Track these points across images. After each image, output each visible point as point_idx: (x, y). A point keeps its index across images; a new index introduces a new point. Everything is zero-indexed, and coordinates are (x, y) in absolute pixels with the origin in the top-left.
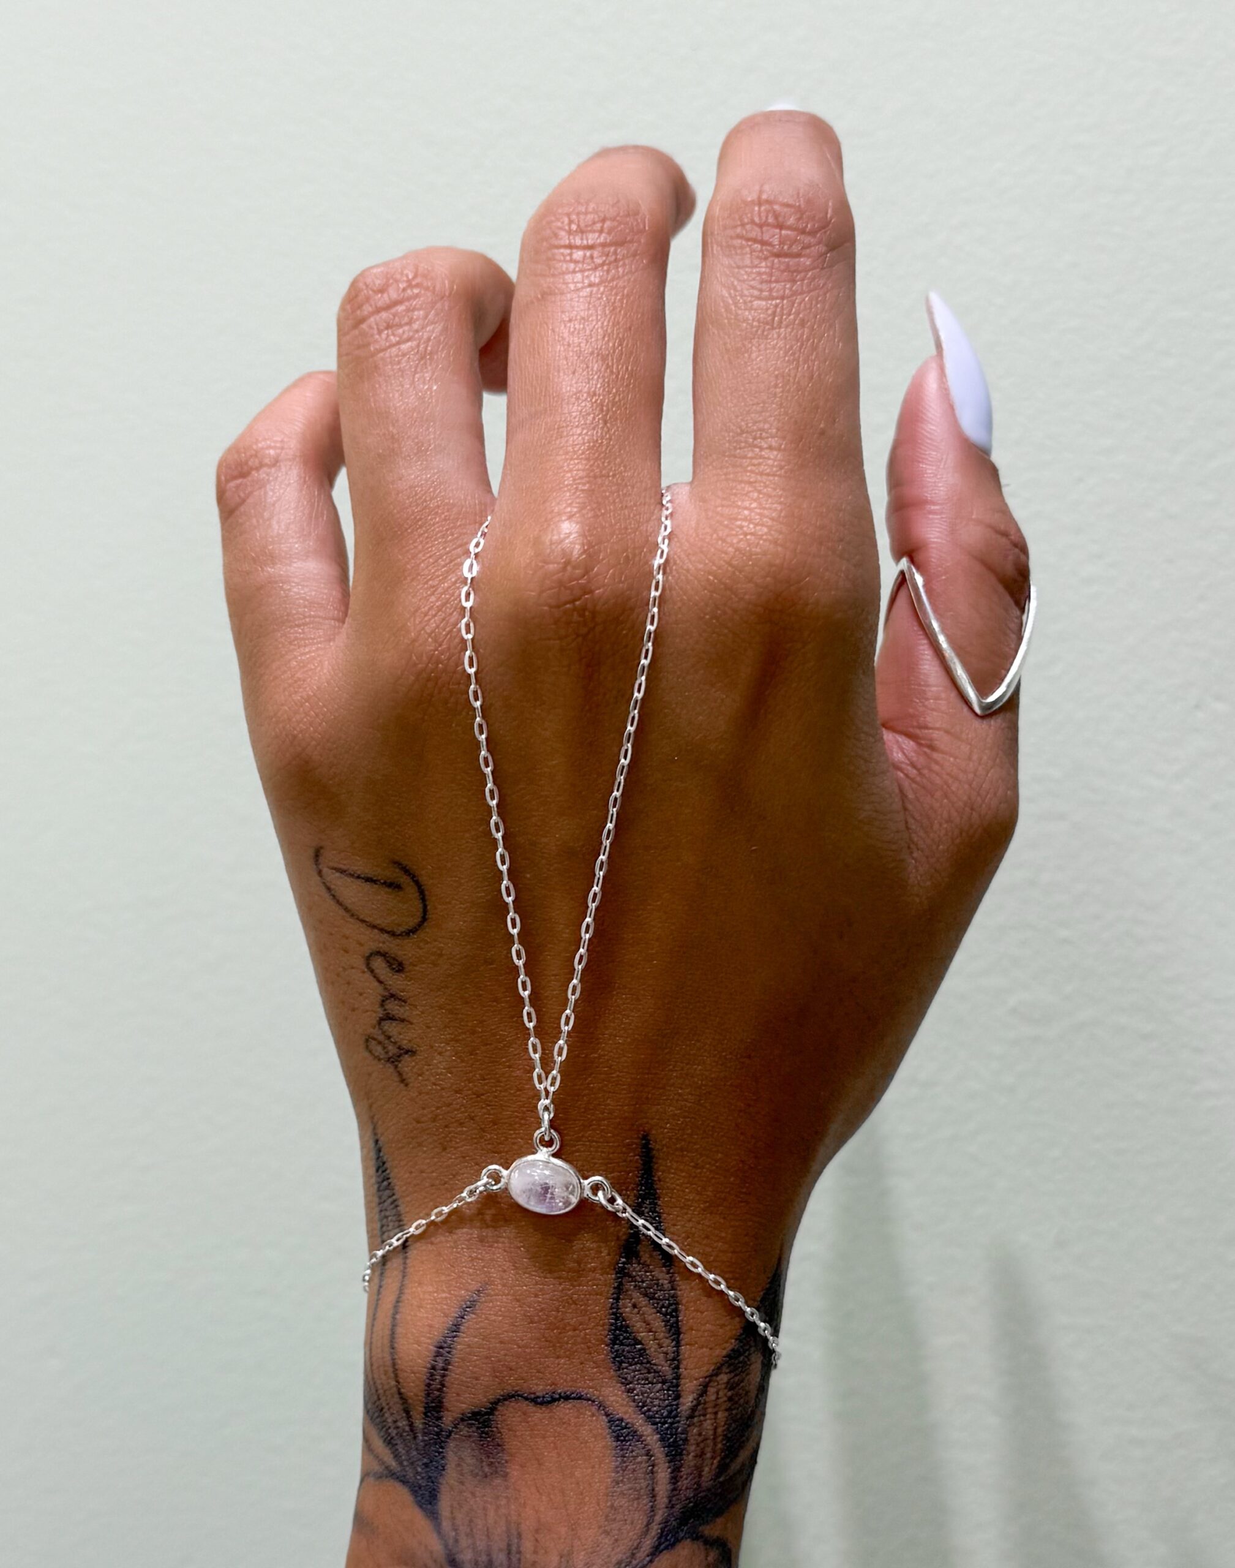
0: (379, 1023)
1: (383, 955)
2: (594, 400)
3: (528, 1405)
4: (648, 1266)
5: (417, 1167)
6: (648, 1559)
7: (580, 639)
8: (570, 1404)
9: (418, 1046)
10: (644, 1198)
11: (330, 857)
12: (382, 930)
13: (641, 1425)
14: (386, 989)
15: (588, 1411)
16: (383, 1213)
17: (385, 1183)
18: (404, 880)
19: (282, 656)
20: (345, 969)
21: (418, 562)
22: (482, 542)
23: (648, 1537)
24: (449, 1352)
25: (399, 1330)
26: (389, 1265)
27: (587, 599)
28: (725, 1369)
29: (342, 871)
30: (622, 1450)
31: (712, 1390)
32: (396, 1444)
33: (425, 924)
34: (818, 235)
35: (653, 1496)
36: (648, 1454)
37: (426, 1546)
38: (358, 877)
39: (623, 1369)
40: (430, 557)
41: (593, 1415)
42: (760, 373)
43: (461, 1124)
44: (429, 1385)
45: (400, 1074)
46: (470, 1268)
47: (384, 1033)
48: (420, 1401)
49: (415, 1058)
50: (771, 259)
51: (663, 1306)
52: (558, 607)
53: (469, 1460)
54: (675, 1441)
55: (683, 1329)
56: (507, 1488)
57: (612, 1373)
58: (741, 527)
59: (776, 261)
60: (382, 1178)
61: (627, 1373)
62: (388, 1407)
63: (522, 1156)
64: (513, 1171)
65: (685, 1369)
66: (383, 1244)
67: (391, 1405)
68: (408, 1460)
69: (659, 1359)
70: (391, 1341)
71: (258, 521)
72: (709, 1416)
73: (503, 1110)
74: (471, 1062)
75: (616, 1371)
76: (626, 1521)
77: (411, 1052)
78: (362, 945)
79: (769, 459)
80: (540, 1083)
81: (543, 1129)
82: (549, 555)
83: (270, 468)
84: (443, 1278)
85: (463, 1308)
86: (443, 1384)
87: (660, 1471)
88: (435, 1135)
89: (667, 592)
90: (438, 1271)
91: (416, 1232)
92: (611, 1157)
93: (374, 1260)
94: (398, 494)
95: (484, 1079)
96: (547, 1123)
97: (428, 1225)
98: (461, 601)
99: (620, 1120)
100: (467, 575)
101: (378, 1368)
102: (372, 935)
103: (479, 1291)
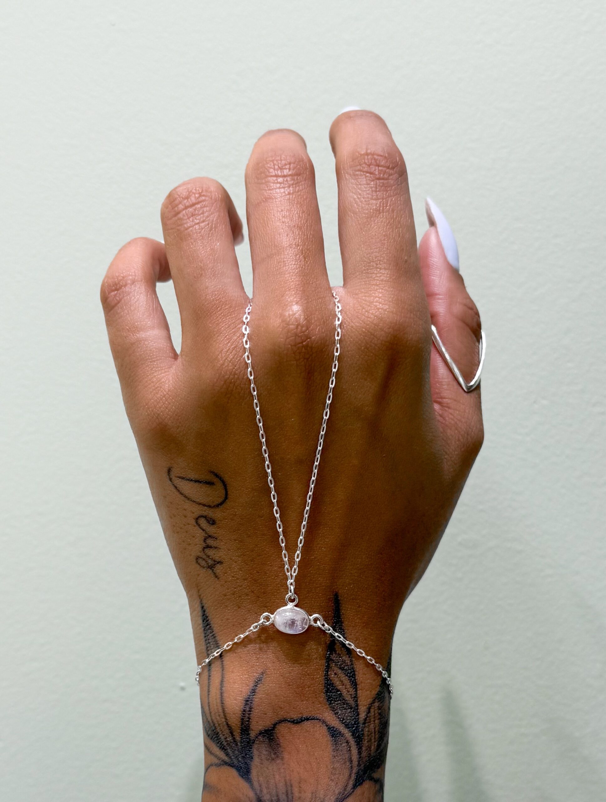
0: (203, 550)
1: (205, 517)
2: (298, 248)
3: (290, 724)
4: (340, 655)
5: (225, 617)
6: (352, 790)
7: (305, 360)
8: (309, 722)
9: (224, 559)
10: (336, 623)
11: (176, 472)
12: (204, 505)
13: (343, 729)
14: (206, 533)
15: (318, 725)
16: (207, 642)
17: (208, 627)
18: (215, 480)
20: (185, 525)
21: (220, 327)
22: (249, 317)
23: (351, 780)
24: (251, 703)
25: (225, 695)
26: (213, 665)
27: (309, 341)
28: (378, 700)
29: (183, 478)
30: (335, 741)
31: (372, 710)
32: (227, 749)
33: (227, 500)
34: (395, 170)
35: (351, 761)
36: (347, 742)
37: (246, 795)
38: (192, 480)
39: (332, 704)
40: (226, 325)
41: (320, 726)
42: (377, 234)
43: (247, 595)
44: (242, 719)
45: (215, 574)
46: (257, 663)
47: (205, 555)
48: (238, 727)
49: (222, 565)
50: (375, 181)
51: (348, 673)
53: (264, 752)
54: (359, 735)
55: (358, 683)
56: (284, 764)
57: (327, 706)
58: (376, 306)
59: (378, 181)
60: (206, 624)
61: (334, 706)
62: (221, 732)
63: (280, 608)
64: (276, 615)
65: (361, 701)
66: (208, 656)
67: (223, 731)
68: (234, 756)
69: (348, 698)
70: (221, 700)
71: (128, 311)
72: (372, 722)
73: (268, 586)
74: (251, 565)
75: (329, 705)
76: (340, 774)
77: (220, 563)
78: (193, 513)
79: (384, 274)
80: (288, 572)
81: (290, 594)
82: (289, 321)
83: (131, 285)
84: (244, 668)
85: (256, 682)
86: (249, 718)
87: (353, 749)
88: (234, 601)
89: (343, 337)
90: (241, 666)
91: (227, 649)
92: (321, 604)
93: (204, 664)
94: (206, 295)
95: (258, 573)
96: (292, 591)
97: (233, 644)
98: (243, 345)
99: (325, 587)
100: (245, 332)
101: (215, 714)
102: (199, 508)
103: (262, 674)
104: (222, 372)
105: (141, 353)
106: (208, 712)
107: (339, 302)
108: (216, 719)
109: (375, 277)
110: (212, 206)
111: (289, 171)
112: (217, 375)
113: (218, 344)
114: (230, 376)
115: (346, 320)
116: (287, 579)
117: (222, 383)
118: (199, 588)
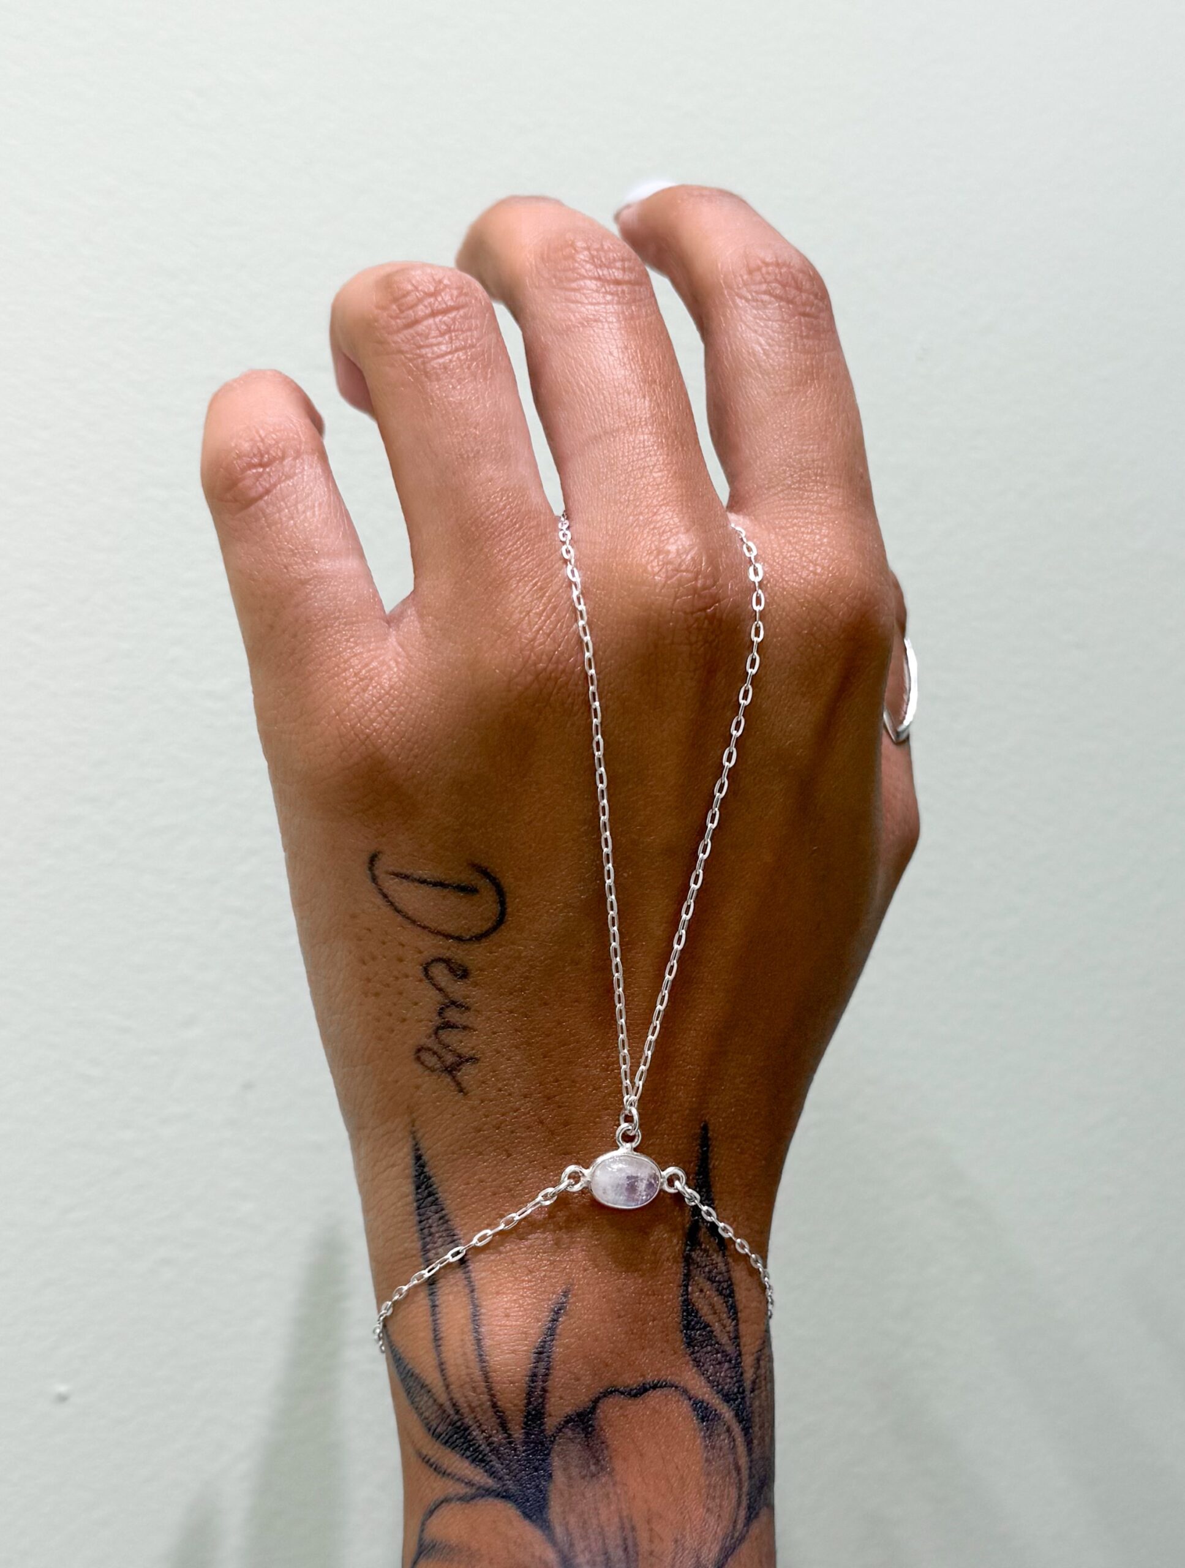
0: (436, 1033)
1: (447, 961)
3: (624, 1399)
4: (708, 1251)
5: (475, 1177)
6: (744, 1530)
7: (706, 646)
8: (657, 1393)
9: (482, 1053)
10: (701, 1186)
11: (385, 864)
12: (448, 936)
13: (719, 1404)
14: (446, 996)
15: (674, 1397)
16: (426, 1231)
17: (430, 1199)
18: (483, 884)
19: (340, 653)
20: (397, 978)
23: (741, 1509)
24: (548, 1356)
25: (487, 1342)
26: (442, 1283)
27: (718, 607)
28: (767, 1343)
29: (404, 877)
30: (708, 1430)
31: (762, 1363)
32: (491, 1461)
33: (503, 927)
35: (738, 1469)
36: (729, 1430)
37: (540, 1558)
38: (423, 882)
39: (696, 1353)
41: (678, 1401)
43: (529, 1128)
44: (530, 1394)
45: (458, 1084)
46: (551, 1271)
47: (440, 1042)
48: (520, 1411)
49: (477, 1065)
50: (798, 316)
51: (723, 1289)
53: (576, 1461)
54: (747, 1415)
55: (740, 1307)
56: (615, 1484)
57: (688, 1358)
58: (827, 554)
60: (425, 1194)
61: (700, 1357)
62: (476, 1424)
63: (601, 1154)
64: (595, 1169)
65: (747, 1346)
66: (428, 1263)
67: (481, 1422)
68: (508, 1474)
69: (724, 1339)
70: (480, 1355)
71: (292, 513)
72: (763, 1388)
73: (577, 1110)
74: (543, 1064)
75: (690, 1355)
76: (723, 1496)
77: (473, 1060)
78: (420, 952)
79: (833, 495)
80: (626, 1079)
81: (624, 1125)
82: (680, 565)
83: (294, 460)
84: (525, 1285)
85: (554, 1311)
86: (544, 1390)
87: (740, 1444)
88: (497, 1141)
89: (767, 609)
90: (516, 1279)
91: (479, 1244)
92: (679, 1147)
95: (557, 1081)
97: (494, 1235)
99: (687, 1111)
100: (573, 579)
101: (461, 1386)
102: (435, 942)
103: (565, 1294)
104: (532, 654)
106: (441, 1384)
108: (465, 1397)
109: (816, 498)
111: (624, 274)
112: (521, 659)
114: (547, 666)
115: (772, 576)
116: (619, 1093)
117: (530, 678)
118: (414, 1115)
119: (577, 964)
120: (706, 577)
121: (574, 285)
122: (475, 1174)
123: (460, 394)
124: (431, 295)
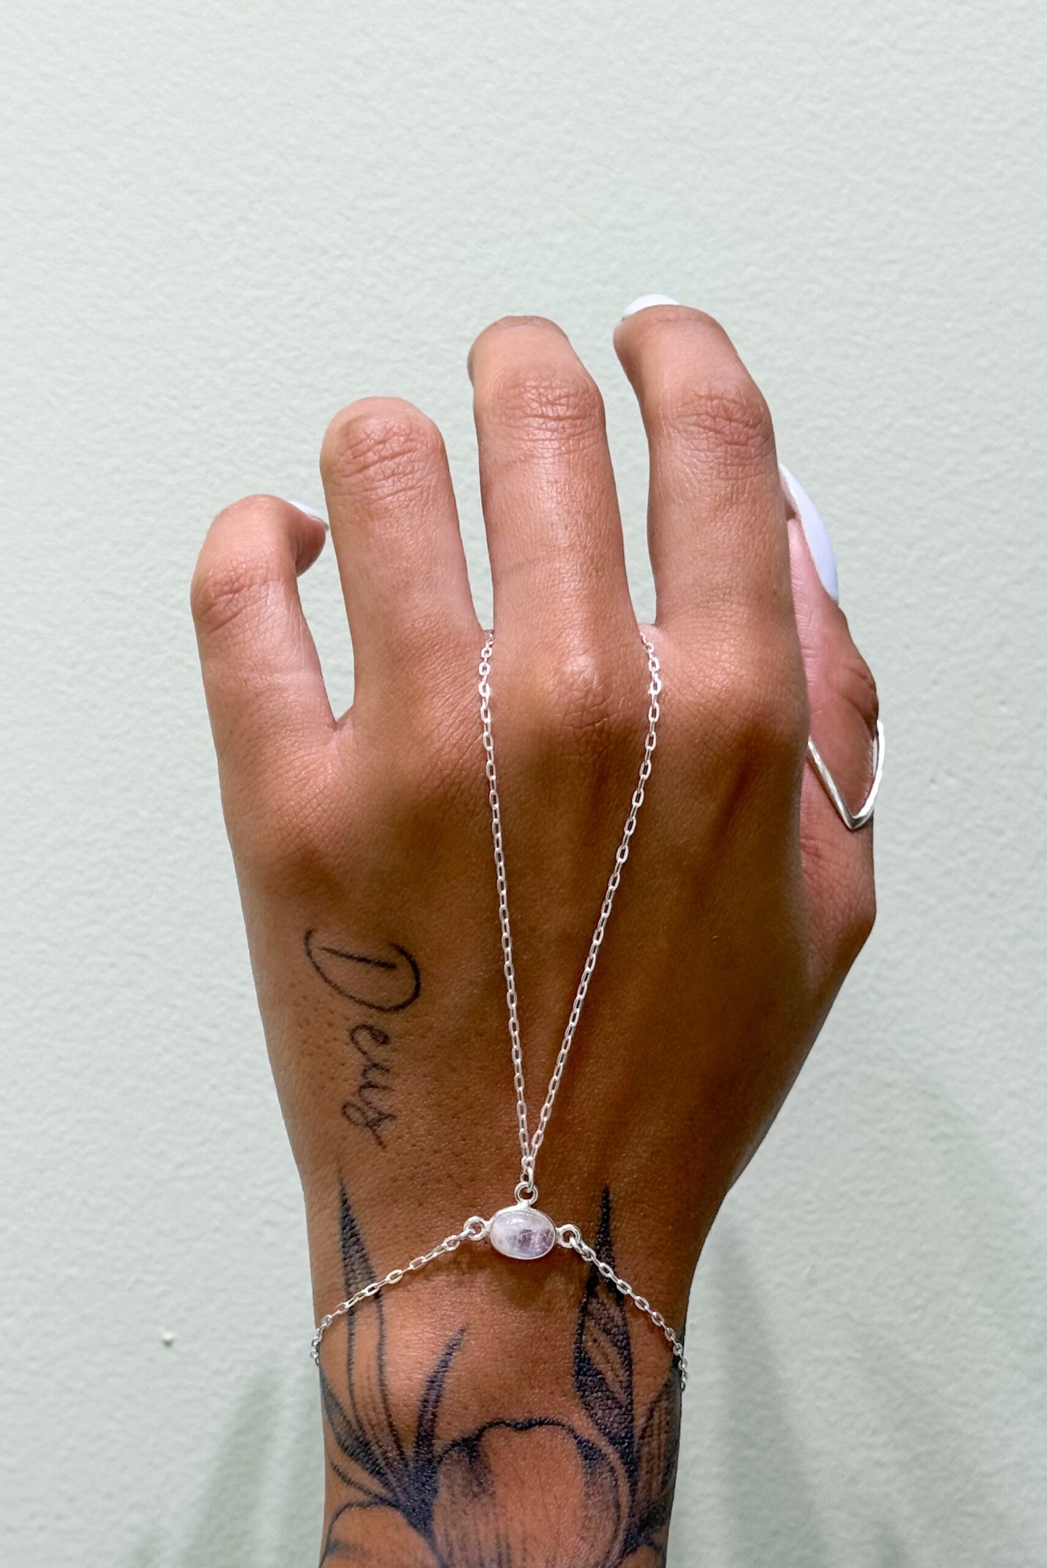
0: (360, 1091)
1: (370, 1028)
2: (586, 552)
3: (509, 1431)
4: (605, 1304)
5: (390, 1223)
6: (618, 1561)
7: (596, 756)
8: (544, 1429)
9: (400, 1111)
10: (602, 1245)
11: (321, 939)
12: (371, 1006)
13: (604, 1446)
14: (369, 1059)
15: (561, 1433)
16: (349, 1268)
17: (354, 1239)
18: (400, 960)
19: (284, 756)
20: (327, 1041)
21: (438, 682)
22: (489, 667)
23: (616, 1542)
24: (440, 1386)
25: (389, 1369)
26: (358, 1314)
27: (605, 721)
28: (664, 1397)
29: (335, 952)
30: (590, 1467)
31: (656, 1414)
32: (386, 1474)
33: (418, 1000)
34: (758, 428)
35: (618, 1506)
36: (612, 1470)
37: (422, 1562)
38: (350, 957)
39: (588, 1396)
40: (448, 677)
41: (564, 1438)
42: (726, 540)
43: (439, 1181)
44: (421, 1417)
45: (378, 1137)
46: (451, 1311)
47: (363, 1100)
48: (413, 1431)
49: (394, 1122)
50: (726, 445)
51: (618, 1341)
52: (581, 728)
53: (460, 1481)
54: (632, 1459)
55: (635, 1360)
56: (495, 1505)
57: (577, 1400)
58: (724, 669)
59: (729, 448)
60: (349, 1234)
61: (590, 1401)
62: (376, 1440)
63: (501, 1209)
64: (494, 1222)
65: (637, 1395)
66: (349, 1296)
67: (379, 1438)
68: (399, 1487)
69: (615, 1387)
70: (381, 1380)
71: (253, 634)
72: (654, 1437)
73: (482, 1167)
74: (452, 1125)
75: (580, 1398)
76: (598, 1528)
77: (391, 1117)
78: (347, 1019)
79: (738, 612)
80: (524, 1141)
81: (523, 1183)
82: (572, 684)
83: (260, 586)
84: (426, 1320)
85: (449, 1346)
86: (434, 1415)
87: (622, 1484)
88: (411, 1192)
89: (663, 720)
90: (419, 1315)
91: (391, 1282)
92: (578, 1207)
93: (339, 1312)
94: (414, 621)
95: (464, 1140)
96: (531, 1177)
97: (404, 1274)
98: (480, 717)
99: (586, 1175)
100: (483, 695)
101: (364, 1406)
102: (359, 1010)
103: (462, 1331)
104: (439, 762)
105: (274, 713)
106: (349, 1402)
107: (654, 654)
108: (367, 1415)
109: (722, 617)
110: (428, 460)
111: (567, 410)
112: (429, 767)
113: (433, 712)
114: (452, 772)
115: (670, 690)
116: (520, 1154)
117: (437, 783)
118: (341, 1163)
119: (482, 1035)
120: (595, 696)
121: (519, 423)
122: (390, 1220)
123: (397, 531)
124: (380, 443)
